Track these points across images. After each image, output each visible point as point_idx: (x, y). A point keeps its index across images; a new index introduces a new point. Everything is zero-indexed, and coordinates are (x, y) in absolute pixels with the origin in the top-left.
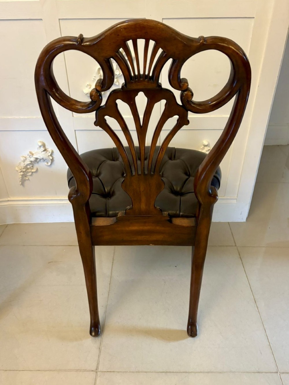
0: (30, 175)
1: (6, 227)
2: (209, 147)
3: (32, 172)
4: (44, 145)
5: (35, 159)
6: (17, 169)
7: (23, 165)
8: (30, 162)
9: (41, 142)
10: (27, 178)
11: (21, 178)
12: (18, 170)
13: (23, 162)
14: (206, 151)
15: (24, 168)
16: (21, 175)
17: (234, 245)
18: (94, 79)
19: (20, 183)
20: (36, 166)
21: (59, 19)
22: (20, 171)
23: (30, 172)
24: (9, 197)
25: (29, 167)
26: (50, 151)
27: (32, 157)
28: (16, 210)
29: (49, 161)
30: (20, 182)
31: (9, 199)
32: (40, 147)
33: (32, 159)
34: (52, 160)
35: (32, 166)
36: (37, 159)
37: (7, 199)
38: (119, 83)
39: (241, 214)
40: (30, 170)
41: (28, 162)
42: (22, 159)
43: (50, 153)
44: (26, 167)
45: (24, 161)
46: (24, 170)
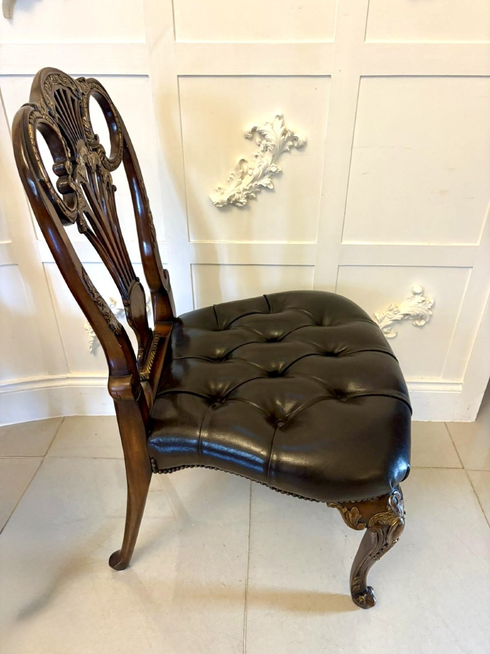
1: (62, 422)
2: (422, 296)
11: (92, 342)
12: (89, 329)
14: (417, 303)
16: (93, 337)
17: (460, 466)
18: (230, 178)
19: (91, 350)
21: (178, 76)
24: (69, 373)
27: (114, 307)
28: (81, 394)
30: (90, 348)
31: (69, 375)
37: (65, 376)
38: (273, 185)
39: (468, 409)
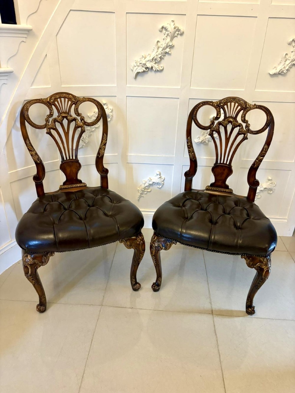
0: (145, 194)
3: (148, 192)
4: (160, 174)
5: (152, 183)
6: (138, 189)
7: (143, 186)
8: (148, 185)
9: (159, 172)
10: (143, 196)
13: (143, 184)
15: (143, 189)
20: (151, 188)
22: (141, 190)
23: (146, 192)
25: (146, 188)
26: (164, 178)
29: (161, 185)
32: (157, 175)
33: (151, 183)
34: (163, 184)
35: (149, 188)
36: (153, 182)
40: (146, 190)
41: (147, 184)
42: (144, 182)
43: (163, 180)
44: (145, 188)
45: (145, 184)
46: (143, 190)
